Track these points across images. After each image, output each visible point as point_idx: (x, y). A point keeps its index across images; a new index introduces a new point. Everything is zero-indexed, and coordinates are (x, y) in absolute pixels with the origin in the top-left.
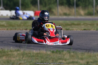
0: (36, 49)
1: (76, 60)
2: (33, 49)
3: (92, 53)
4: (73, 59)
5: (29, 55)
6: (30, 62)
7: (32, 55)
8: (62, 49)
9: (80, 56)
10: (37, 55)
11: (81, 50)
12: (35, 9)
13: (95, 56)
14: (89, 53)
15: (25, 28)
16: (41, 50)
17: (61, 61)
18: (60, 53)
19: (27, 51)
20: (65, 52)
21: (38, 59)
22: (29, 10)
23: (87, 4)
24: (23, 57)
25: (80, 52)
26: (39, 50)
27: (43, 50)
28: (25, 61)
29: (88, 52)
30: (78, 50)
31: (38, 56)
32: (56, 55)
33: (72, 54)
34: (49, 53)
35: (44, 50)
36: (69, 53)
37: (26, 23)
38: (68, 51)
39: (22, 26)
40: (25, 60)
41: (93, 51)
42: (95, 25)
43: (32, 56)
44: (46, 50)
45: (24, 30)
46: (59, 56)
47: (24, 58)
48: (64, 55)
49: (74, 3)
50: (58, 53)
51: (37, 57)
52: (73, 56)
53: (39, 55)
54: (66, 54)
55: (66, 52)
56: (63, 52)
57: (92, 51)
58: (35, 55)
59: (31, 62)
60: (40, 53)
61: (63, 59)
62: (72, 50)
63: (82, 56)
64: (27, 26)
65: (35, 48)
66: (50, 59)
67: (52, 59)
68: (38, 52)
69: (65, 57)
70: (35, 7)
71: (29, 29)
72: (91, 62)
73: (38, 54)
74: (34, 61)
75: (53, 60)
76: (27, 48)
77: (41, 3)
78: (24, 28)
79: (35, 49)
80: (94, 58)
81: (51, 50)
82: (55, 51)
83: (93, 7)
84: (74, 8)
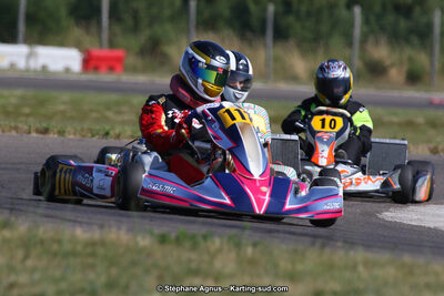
0: (88, 224)
2: (75, 221)
3: (341, 253)
4: (252, 276)
5: (55, 247)
6: (56, 281)
7: (67, 247)
8: (204, 230)
9: (284, 265)
10: (89, 250)
11: (288, 236)
12: (88, 41)
13: (354, 267)
14: (327, 250)
15: (38, 125)
16: (110, 226)
17: (197, 281)
18: (195, 246)
19: (46, 230)
20: (217, 242)
21: (92, 267)
22: (62, 44)
23: (324, 28)
24: (26, 257)
25: (284, 247)
26: (102, 227)
27: (119, 229)
28: (37, 276)
29: (323, 246)
30: (277, 237)
31: (93, 255)
32: (175, 253)
33: (249, 250)
34: (144, 241)
35: (124, 228)
36: (238, 245)
37: (42, 103)
38: (230, 238)
39: (28, 115)
40: (34, 270)
41: (345, 242)
43: (66, 255)
44: (130, 230)
45: (34, 135)
46: (190, 261)
47: (29, 263)
48: (213, 256)
49: (263, 22)
50: (187, 244)
51: (90, 260)
52: (252, 262)
53: (101, 251)
54: (220, 250)
55: (222, 244)
56: (209, 243)
57: (339, 244)
58: (79, 248)
59: (63, 278)
60: (103, 243)
61: (206, 275)
62: (247, 232)
63: (293, 263)
64: (49, 118)
65: (84, 220)
66: (147, 272)
67: (155, 273)
68: (96, 234)
69: (218, 264)
70: (87, 30)
71: (55, 130)
73: (93, 244)
74: (76, 278)
75: (160, 278)
76: (47, 216)
78: (34, 123)
79: (81, 223)
80: (347, 274)
81: (157, 231)
82: (173, 236)
83: (350, 44)
84: (265, 45)
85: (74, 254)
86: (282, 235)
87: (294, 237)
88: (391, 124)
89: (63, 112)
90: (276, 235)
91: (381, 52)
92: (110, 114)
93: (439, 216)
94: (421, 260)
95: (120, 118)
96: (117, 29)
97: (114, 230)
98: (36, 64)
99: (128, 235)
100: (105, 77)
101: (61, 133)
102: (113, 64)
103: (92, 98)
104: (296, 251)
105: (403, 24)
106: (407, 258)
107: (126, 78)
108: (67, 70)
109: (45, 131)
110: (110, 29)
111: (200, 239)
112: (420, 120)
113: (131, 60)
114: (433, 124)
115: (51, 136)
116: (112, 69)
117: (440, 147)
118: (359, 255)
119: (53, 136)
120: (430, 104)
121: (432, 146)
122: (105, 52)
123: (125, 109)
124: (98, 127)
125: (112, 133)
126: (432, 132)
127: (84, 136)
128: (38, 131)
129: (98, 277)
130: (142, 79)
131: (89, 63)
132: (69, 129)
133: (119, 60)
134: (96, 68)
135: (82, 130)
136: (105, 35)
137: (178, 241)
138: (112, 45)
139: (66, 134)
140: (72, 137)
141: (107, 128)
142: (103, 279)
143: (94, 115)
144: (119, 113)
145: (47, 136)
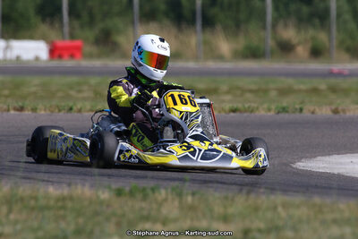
0: (58, 183)
1: (204, 224)
2: (48, 181)
3: (263, 197)
4: (192, 220)
5: (32, 203)
6: (34, 230)
7: (42, 202)
8: (152, 184)
9: (218, 209)
10: (60, 204)
11: (220, 185)
12: (54, 35)
13: (275, 208)
14: (252, 196)
15: (16, 105)
16: (76, 184)
17: (148, 226)
18: (145, 197)
19: (25, 189)
20: (163, 192)
21: (64, 217)
22: (32, 38)
23: (242, 16)
24: (10, 211)
25: (217, 195)
26: (69, 185)
27: (84, 185)
28: (19, 227)
29: (248, 193)
30: (212, 187)
31: (63, 208)
32: (130, 203)
33: (190, 199)
34: (105, 195)
35: (87, 185)
36: (180, 195)
37: (17, 86)
38: (173, 189)
39: (6, 97)
40: (16, 222)
41: (266, 188)
42: (273, 94)
43: (42, 209)
44: (92, 186)
45: (12, 112)
46: (142, 209)
47: (12, 217)
48: (160, 205)
49: (194, 13)
50: (139, 196)
51: (62, 212)
52: (192, 208)
53: (69, 204)
54: (166, 200)
55: (167, 194)
56: (157, 194)
57: (262, 190)
58: (52, 203)
59: (40, 228)
60: (71, 198)
61: (155, 221)
62: (187, 184)
63: (225, 207)
64: (24, 98)
65: (55, 179)
66: (108, 219)
67: (114, 220)
68: (65, 191)
69: (164, 211)
70: (52, 24)
71: (29, 108)
72: (260, 231)
73: (63, 199)
74: (51, 227)
75: (118, 224)
76: (24, 178)
77: (73, 13)
78: (12, 103)
80: (269, 215)
81: (114, 186)
82: (127, 189)
83: (264, 27)
84: (196, 32)
85: (48, 208)
86: (215, 185)
87: (225, 186)
88: (299, 91)
89: (35, 93)
90: (210, 185)
91: (289, 33)
92: (72, 93)
93: (341, 164)
94: (328, 201)
95: (80, 95)
96: (76, 24)
97: (79, 187)
98: (12, 55)
99: (90, 190)
100: (68, 63)
101: (34, 110)
102: (73, 52)
103: (58, 81)
104: (226, 198)
105: (305, 9)
106: (317, 200)
107: (85, 63)
108: (37, 59)
109: (21, 109)
110: (70, 24)
111: (149, 192)
112: (323, 86)
113: (87, 49)
114: (333, 90)
115: (26, 112)
116: (72, 56)
117: (340, 108)
118: (279, 198)
119: (27, 113)
120: (331, 74)
121: (333, 107)
122: (67, 42)
123: (85, 88)
124: (63, 104)
125: (75, 108)
126: (332, 96)
127: (52, 112)
128: (15, 109)
129: (68, 226)
130: (97, 63)
131: (54, 52)
132: (40, 106)
133: (78, 48)
134: (60, 57)
135: (51, 107)
136: (66, 29)
137: (132, 194)
138: (72, 37)
139: (38, 111)
140: (43, 112)
141: (71, 104)
142: (72, 227)
143: (60, 94)
144: (79, 91)
145: (23, 113)
